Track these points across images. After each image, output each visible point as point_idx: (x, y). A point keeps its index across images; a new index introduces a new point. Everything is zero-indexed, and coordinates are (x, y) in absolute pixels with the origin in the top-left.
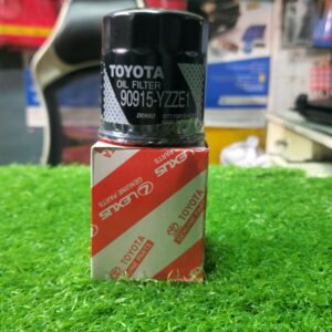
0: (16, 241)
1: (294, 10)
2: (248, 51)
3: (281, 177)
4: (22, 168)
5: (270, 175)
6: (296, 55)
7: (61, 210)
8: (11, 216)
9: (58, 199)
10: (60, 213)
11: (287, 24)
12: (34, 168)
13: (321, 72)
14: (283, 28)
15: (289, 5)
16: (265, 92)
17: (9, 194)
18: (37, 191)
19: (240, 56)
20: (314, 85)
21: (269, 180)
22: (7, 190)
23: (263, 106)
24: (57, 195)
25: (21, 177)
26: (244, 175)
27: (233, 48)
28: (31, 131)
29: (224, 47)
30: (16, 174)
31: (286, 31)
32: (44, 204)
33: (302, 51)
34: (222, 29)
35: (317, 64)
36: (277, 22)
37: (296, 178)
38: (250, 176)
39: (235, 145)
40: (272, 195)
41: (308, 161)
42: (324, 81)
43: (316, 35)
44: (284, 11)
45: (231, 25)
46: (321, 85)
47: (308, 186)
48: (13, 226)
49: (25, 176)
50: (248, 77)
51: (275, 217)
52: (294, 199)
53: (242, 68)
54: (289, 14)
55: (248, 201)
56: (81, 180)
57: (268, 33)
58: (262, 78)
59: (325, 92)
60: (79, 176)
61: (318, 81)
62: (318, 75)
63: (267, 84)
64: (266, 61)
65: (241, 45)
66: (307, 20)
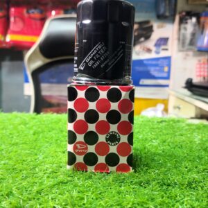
0: (15, 150)
1: (185, 29)
2: (157, 53)
3: (171, 123)
4: (20, 114)
5: (165, 121)
6: (187, 55)
7: (41, 135)
8: (12, 137)
9: (40, 130)
10: (40, 137)
11: (181, 37)
12: (27, 114)
13: (202, 66)
14: (179, 39)
15: (183, 26)
16: (168, 78)
17: (12, 126)
18: (27, 126)
19: (153, 55)
20: (198, 74)
21: (164, 124)
22: (10, 124)
23: (167, 86)
24: (39, 128)
25: (19, 119)
26: (149, 121)
27: (149, 50)
28: (26, 98)
29: (144, 49)
30: (16, 117)
31: (181, 41)
32: (32, 132)
33: (191, 53)
34: (142, 39)
35: (200, 61)
36: (176, 36)
37: (180, 124)
38: (153, 122)
39: (149, 109)
40: (164, 131)
41: (192, 118)
42: (204, 71)
43: (199, 44)
44: (180, 29)
45: (147, 37)
46: (202, 74)
47: (187, 127)
48: (13, 142)
49: (21, 118)
50: (158, 68)
51: (164, 142)
52: (177, 134)
53: (154, 62)
54: (182, 31)
55: (149, 134)
56: (53, 121)
57: (170, 42)
58: (166, 69)
59: (204, 78)
60: (52, 119)
61: (200, 71)
62: (200, 68)
63: (169, 72)
64: (169, 58)
65: (154, 49)
66: (193, 35)
